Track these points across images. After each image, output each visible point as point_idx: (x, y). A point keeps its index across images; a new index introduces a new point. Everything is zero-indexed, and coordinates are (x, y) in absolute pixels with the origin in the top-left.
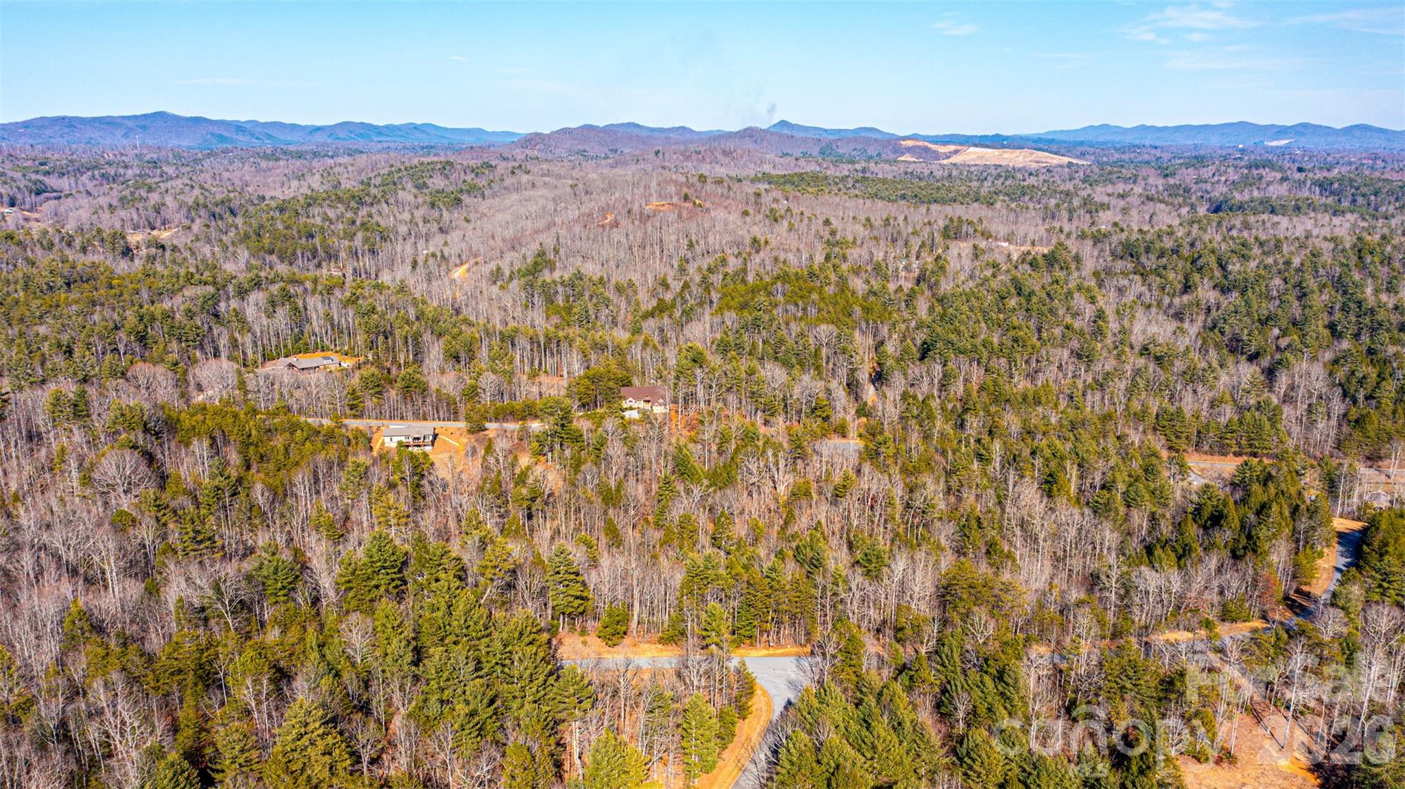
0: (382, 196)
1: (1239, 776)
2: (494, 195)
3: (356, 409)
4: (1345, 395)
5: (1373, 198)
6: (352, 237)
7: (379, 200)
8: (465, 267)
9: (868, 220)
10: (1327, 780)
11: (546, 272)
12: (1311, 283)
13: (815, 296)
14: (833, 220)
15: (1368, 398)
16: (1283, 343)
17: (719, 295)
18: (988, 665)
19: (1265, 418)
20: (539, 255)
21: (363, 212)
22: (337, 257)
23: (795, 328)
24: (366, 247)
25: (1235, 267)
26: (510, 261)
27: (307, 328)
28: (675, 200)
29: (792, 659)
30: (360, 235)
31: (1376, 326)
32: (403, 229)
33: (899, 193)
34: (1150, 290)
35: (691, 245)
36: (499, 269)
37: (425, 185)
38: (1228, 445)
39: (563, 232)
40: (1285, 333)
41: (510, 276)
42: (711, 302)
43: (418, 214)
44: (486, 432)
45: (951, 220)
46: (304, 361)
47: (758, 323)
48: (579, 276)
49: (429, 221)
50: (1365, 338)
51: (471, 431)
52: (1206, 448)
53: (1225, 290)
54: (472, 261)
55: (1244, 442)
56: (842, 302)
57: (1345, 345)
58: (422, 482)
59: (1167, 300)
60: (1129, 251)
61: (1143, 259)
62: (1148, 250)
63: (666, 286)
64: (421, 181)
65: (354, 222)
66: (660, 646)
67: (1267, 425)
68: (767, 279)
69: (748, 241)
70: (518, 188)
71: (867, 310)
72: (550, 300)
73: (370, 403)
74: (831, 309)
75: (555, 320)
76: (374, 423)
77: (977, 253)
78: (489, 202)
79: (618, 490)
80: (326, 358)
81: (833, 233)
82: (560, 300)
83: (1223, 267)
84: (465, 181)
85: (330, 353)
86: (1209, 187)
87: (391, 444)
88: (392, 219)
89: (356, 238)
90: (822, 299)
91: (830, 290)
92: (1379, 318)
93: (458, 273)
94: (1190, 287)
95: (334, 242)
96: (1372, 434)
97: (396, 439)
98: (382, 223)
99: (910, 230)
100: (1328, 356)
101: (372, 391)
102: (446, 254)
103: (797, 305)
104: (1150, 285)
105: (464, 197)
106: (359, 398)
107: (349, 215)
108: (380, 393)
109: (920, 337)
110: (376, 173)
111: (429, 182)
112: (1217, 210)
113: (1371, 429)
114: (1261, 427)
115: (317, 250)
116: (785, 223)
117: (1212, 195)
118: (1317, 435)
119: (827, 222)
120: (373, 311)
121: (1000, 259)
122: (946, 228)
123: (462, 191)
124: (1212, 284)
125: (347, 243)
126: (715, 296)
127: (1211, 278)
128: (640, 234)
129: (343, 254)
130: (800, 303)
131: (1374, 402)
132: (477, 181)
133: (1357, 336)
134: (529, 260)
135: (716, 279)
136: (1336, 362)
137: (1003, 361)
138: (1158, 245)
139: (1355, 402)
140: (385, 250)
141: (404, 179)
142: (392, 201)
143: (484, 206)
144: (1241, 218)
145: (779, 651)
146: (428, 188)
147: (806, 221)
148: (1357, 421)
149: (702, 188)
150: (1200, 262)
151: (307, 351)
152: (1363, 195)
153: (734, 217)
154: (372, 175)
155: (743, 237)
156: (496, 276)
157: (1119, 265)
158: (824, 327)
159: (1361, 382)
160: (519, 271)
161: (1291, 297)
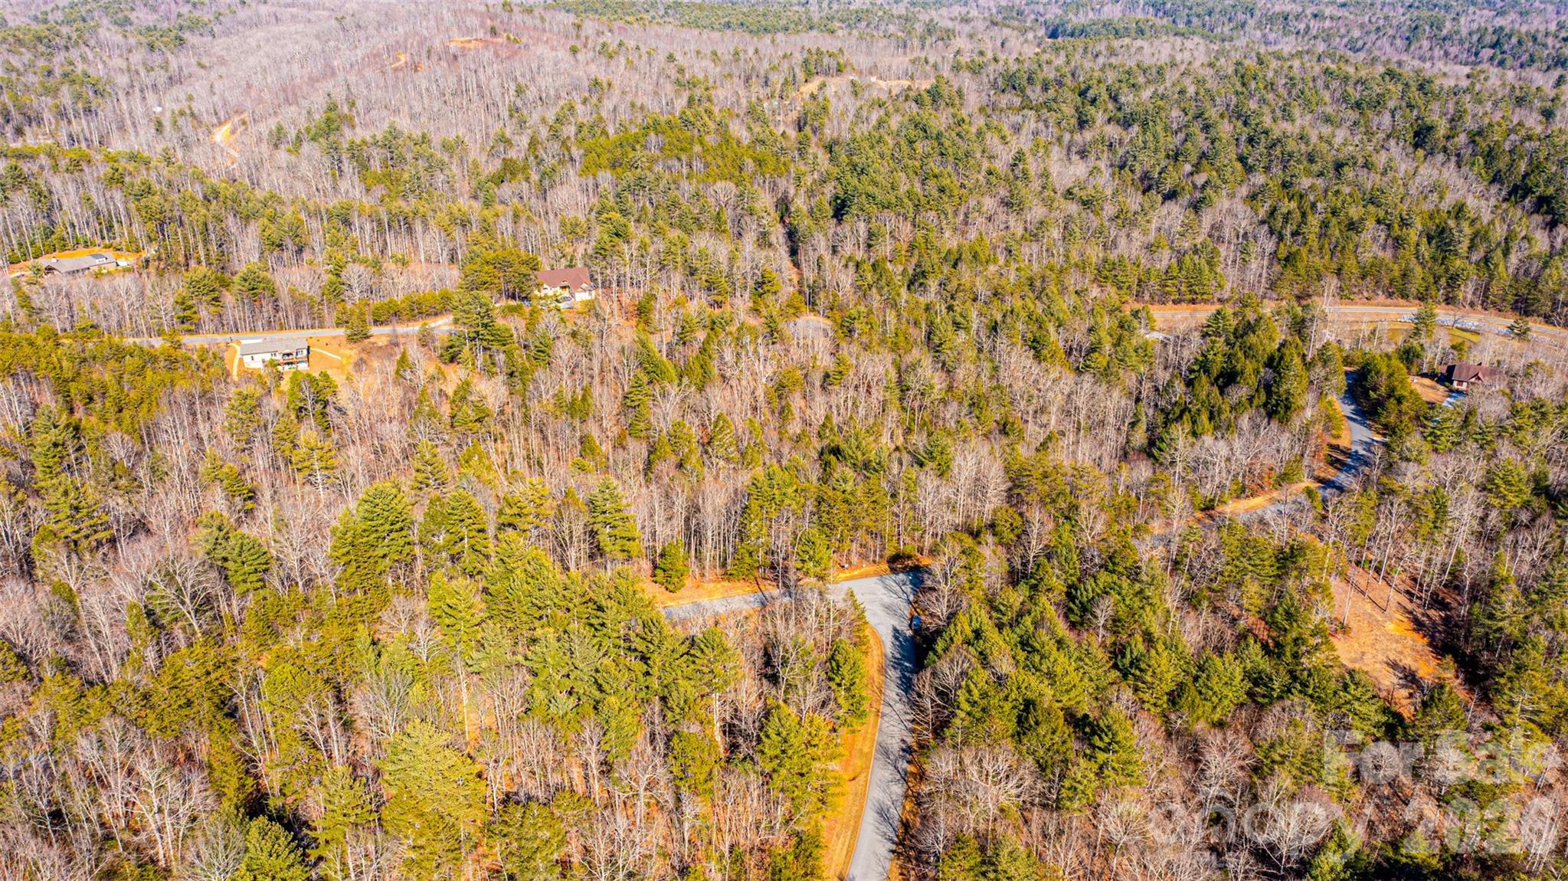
0: (80, 37)
1: (1356, 645)
2: (227, 33)
3: (188, 321)
4: (1271, 232)
5: (1207, 18)
6: (55, 92)
7: (77, 43)
8: (227, 127)
9: (715, 53)
10: (1432, 637)
11: (347, 132)
12: (1212, 113)
13: (697, 148)
14: (678, 56)
15: (1295, 234)
16: (1200, 179)
17: (582, 152)
18: (1114, 564)
19: (1203, 261)
20: (330, 109)
21: (59, 58)
22: (39, 121)
23: (688, 187)
24: (80, 105)
25: (1127, 98)
26: (293, 119)
27: (58, 217)
28: (481, 35)
29: (875, 579)
30: (65, 89)
31: (1287, 157)
32: (123, 80)
33: (723, 21)
34: (1047, 127)
35: (519, 91)
36: (280, 129)
37: (127, 21)
38: (1168, 293)
39: (352, 78)
40: (1197, 168)
41: (298, 137)
42: (572, 159)
43: (137, 57)
44: (372, 340)
45: (809, 51)
46: (64, 262)
47: (643, 183)
48: (394, 133)
49: (152, 69)
50: (1277, 170)
51: (352, 339)
52: (1147, 297)
53: (1126, 124)
54: (236, 119)
55: (1183, 288)
56: (730, 154)
57: (1259, 179)
58: (327, 410)
59: (1067, 137)
60: (1011, 83)
61: (1029, 92)
62: (1030, 81)
63: (508, 142)
64: (120, 15)
65: (50, 73)
66: (726, 584)
67: (1206, 268)
68: (634, 130)
69: (586, 83)
70: (256, 23)
71: (760, 163)
72: (363, 165)
73: (204, 313)
74: (720, 162)
75: (379, 191)
76: (221, 338)
77: (856, 90)
78: (222, 42)
79: (584, 399)
80: (96, 256)
81: (681, 71)
82: (376, 166)
83: (1115, 99)
84: (179, 15)
85: (97, 249)
86: (1042, 10)
87: (256, 363)
88: (100, 66)
89: (60, 94)
90: (706, 150)
91: (711, 140)
92: (1289, 149)
93: (221, 135)
94: (1086, 122)
95: (33, 101)
96: (1302, 272)
97: (258, 358)
98: (91, 71)
99: (766, 66)
100: (1244, 191)
101: (209, 298)
102: (196, 112)
103: (679, 159)
104: (1045, 121)
105: (186, 35)
106: (190, 307)
107: (41, 63)
108: (216, 299)
109: (829, 190)
110: (52, 5)
111: (133, 16)
112: (1053, 35)
113: (1301, 266)
114: (1201, 272)
115: (9, 113)
116: (622, 60)
117: (1047, 17)
118: (1251, 277)
119: (671, 58)
120: (149, 191)
121: (884, 97)
122: (806, 62)
123: (181, 28)
124: (1107, 117)
125: (50, 101)
126: (576, 152)
127: (1105, 111)
128: (452, 80)
129: (47, 115)
130: (684, 157)
131: (1300, 238)
132: (197, 14)
133: (1267, 169)
134: (317, 117)
135: (570, 130)
136: (1253, 197)
137: (932, 214)
138: (1040, 76)
139: (1281, 238)
140: (106, 109)
141: (96, 14)
142: (92, 43)
143: (219, 46)
144: (1104, 44)
145: (856, 573)
146: (131, 24)
147: (645, 57)
148: (1287, 259)
149: (510, 18)
150: (1091, 94)
151: (64, 248)
152: (1198, 16)
153: (563, 54)
154: (48, 8)
155: (579, 78)
156: (277, 139)
157: (1004, 100)
158: (720, 185)
159: (1286, 218)
160: (308, 130)
161: (1196, 128)
